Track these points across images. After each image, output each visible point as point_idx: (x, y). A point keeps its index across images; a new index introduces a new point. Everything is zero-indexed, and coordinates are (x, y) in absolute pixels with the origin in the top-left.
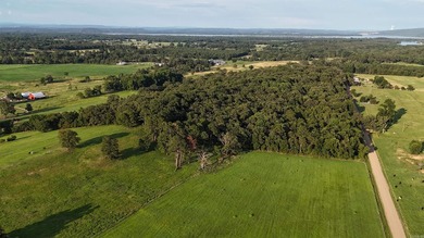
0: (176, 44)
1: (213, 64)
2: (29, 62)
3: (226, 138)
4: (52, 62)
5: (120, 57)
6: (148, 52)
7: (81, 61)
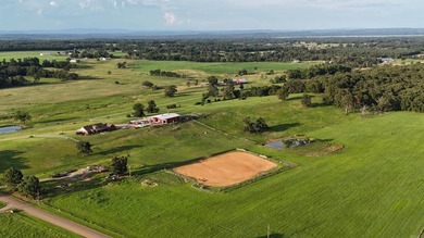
0: (345, 45)
1: (381, 62)
2: (224, 61)
3: (381, 101)
4: (241, 61)
5: (294, 56)
6: (318, 52)
7: (263, 60)
